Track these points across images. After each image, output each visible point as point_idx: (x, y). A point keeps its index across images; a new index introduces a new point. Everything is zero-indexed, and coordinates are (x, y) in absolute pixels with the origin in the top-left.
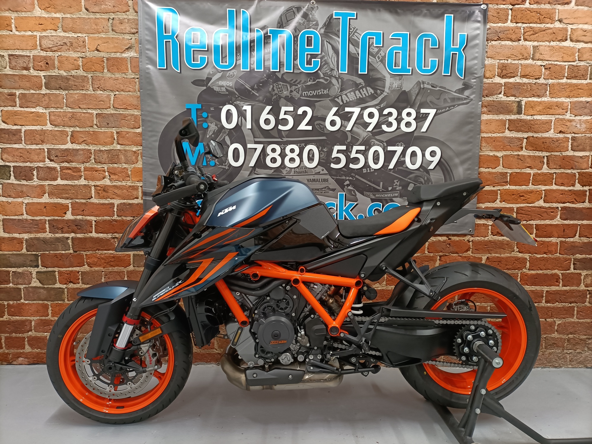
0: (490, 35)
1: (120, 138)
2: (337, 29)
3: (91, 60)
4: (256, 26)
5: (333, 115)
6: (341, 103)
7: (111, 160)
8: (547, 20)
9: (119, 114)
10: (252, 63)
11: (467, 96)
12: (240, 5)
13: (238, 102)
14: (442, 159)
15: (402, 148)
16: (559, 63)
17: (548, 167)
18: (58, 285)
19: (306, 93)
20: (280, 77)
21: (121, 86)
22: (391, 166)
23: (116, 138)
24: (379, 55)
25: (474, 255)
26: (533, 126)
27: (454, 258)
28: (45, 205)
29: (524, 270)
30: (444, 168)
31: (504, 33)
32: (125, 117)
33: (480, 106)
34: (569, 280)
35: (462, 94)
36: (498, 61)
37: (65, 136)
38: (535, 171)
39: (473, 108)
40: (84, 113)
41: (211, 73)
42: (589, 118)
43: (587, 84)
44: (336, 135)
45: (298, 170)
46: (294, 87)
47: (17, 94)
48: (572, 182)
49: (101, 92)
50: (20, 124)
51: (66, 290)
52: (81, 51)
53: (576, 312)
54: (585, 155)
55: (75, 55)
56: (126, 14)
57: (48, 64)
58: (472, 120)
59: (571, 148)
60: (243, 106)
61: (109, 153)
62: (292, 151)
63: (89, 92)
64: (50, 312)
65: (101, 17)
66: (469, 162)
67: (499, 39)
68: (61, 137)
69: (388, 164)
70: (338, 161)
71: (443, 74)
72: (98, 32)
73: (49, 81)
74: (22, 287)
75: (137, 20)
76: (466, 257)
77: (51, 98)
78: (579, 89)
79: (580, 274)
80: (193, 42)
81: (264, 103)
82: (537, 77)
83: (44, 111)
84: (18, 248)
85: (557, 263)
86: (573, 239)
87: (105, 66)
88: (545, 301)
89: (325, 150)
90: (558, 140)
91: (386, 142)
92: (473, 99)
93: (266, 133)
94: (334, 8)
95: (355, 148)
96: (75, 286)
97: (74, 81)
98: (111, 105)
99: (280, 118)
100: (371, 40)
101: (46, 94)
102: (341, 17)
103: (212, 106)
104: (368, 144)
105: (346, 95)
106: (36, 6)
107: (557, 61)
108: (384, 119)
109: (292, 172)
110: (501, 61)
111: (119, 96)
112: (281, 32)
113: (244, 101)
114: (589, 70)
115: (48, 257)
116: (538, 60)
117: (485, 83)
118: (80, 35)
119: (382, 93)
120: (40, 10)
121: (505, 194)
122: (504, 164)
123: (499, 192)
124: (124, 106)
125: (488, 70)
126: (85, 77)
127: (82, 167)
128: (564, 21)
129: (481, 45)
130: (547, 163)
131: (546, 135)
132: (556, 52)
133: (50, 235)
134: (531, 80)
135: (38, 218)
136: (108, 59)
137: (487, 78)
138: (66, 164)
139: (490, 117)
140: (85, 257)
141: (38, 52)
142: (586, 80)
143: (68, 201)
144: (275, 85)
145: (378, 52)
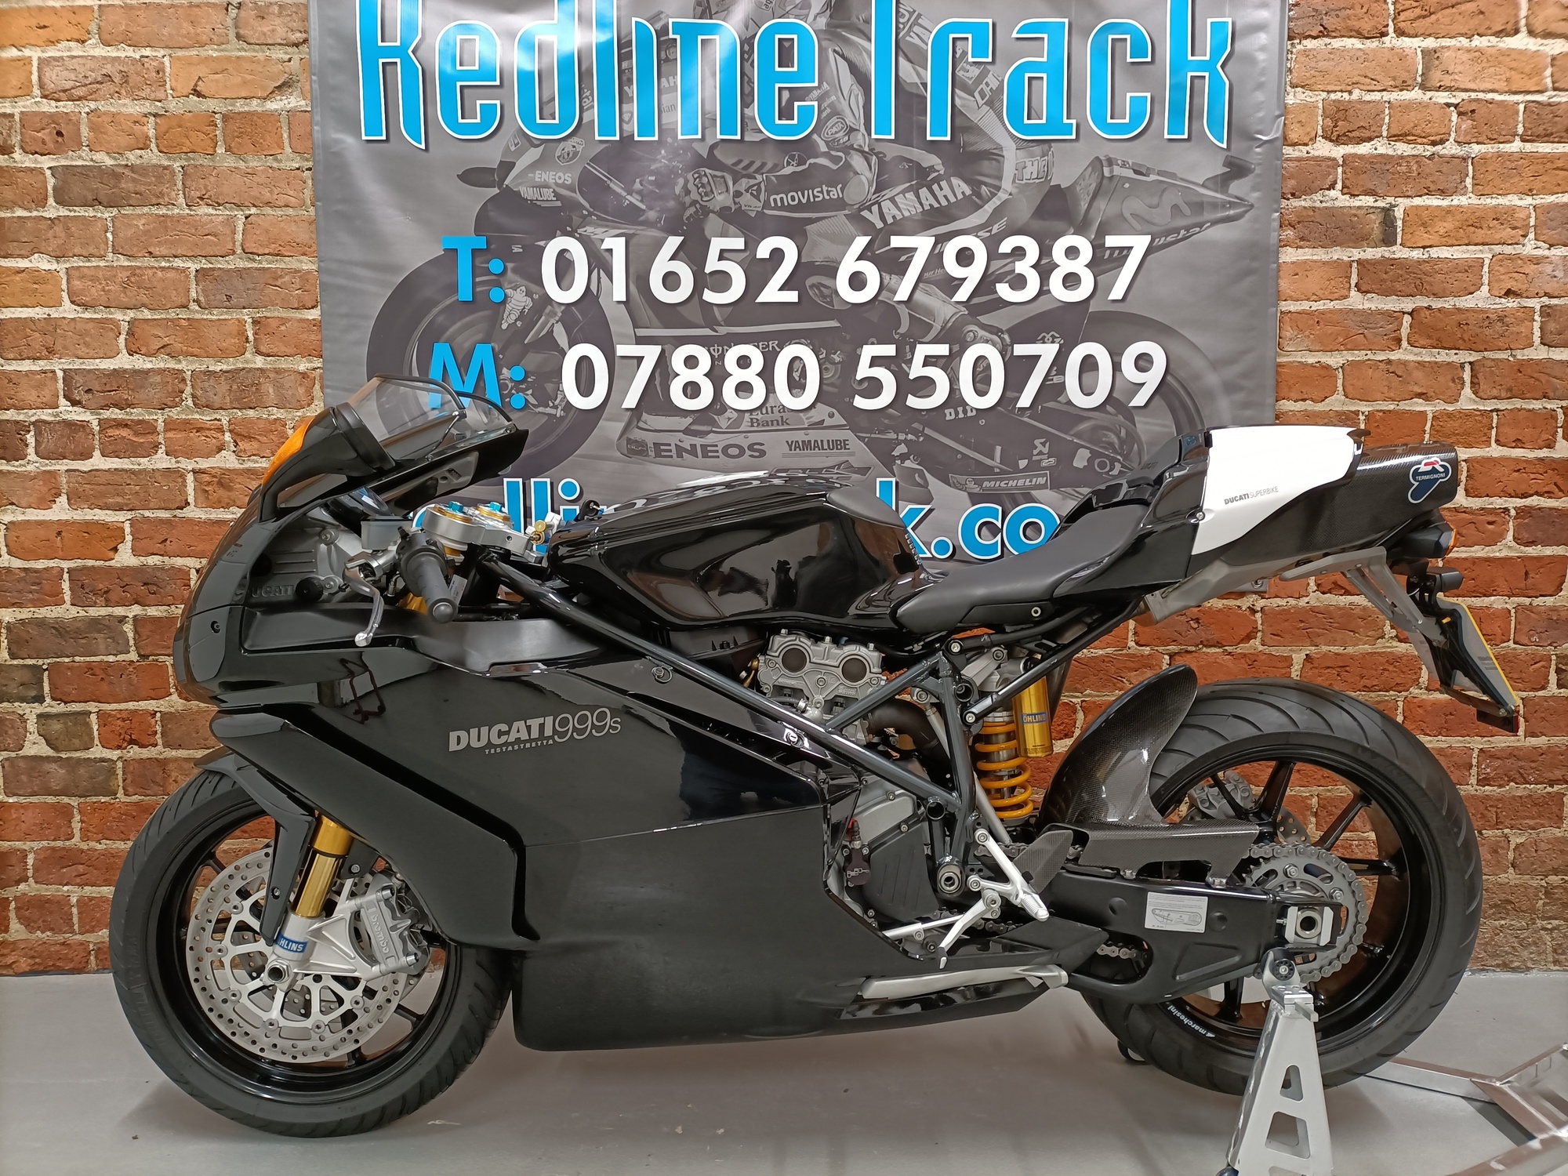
0: (1299, 23)
1: (262, 336)
2: (862, 16)
3: (179, 121)
5: (859, 258)
6: (879, 225)
7: (239, 400)
9: (260, 269)
10: (626, 117)
11: (1237, 198)
13: (589, 229)
14: (1169, 378)
15: (1055, 347)
16: (1497, 97)
17: (1475, 393)
18: (97, 752)
19: (778, 197)
20: (705, 153)
21: (265, 192)
22: (1025, 401)
23: (251, 338)
24: (983, 86)
25: (1267, 650)
26: (1428, 279)
27: (1211, 660)
28: (60, 528)
29: (1414, 691)
30: (1177, 404)
31: (1338, 16)
32: (276, 279)
33: (1276, 224)
34: (1545, 716)
35: (1225, 191)
36: (1324, 95)
37: (111, 335)
38: (1441, 406)
39: (1257, 230)
40: (163, 269)
41: (513, 148)
44: (866, 315)
46: (744, 183)
48: (1545, 436)
49: (210, 210)
51: (120, 764)
52: (153, 96)
55: (133, 108)
57: (61, 134)
58: (1256, 265)
59: (1542, 338)
60: (603, 241)
61: (233, 378)
62: (744, 362)
63: (176, 211)
64: (76, 826)
65: (204, 1)
66: (1249, 385)
67: (1325, 33)
68: (100, 336)
69: (1017, 395)
70: (873, 388)
71: (1166, 136)
72: (198, 42)
73: (65, 182)
75: (306, 7)
76: (1245, 655)
77: (73, 229)
78: (1558, 168)
80: (461, 64)
81: (662, 229)
82: (1438, 138)
83: (54, 266)
85: (1508, 669)
86: (1552, 599)
87: (220, 138)
88: (1478, 781)
89: (837, 358)
90: (1501, 316)
91: (1010, 331)
92: (1256, 206)
93: (669, 314)
95: (922, 351)
96: (145, 753)
97: (134, 180)
98: (238, 244)
99: (708, 270)
100: (958, 43)
101: (58, 218)
103: (514, 242)
104: (958, 342)
105: (892, 200)
107: (1492, 91)
108: (1002, 268)
109: (744, 423)
110: (1333, 96)
111: (259, 220)
113: (607, 226)
115: (68, 672)
116: (1439, 88)
117: (1287, 159)
118: (147, 52)
119: (994, 195)
122: (1349, 389)
124: (272, 248)
125: (1295, 121)
126: (165, 168)
127: (159, 418)
129: (1273, 51)
130: (1472, 382)
131: (1467, 302)
132: (1488, 65)
133: (74, 612)
134: (1419, 146)
135: (40, 564)
136: (226, 118)
137: (1294, 145)
138: (114, 414)
139: (1306, 254)
140: (170, 673)
141: (33, 103)
143: (121, 516)
144: (690, 176)
145: (980, 79)
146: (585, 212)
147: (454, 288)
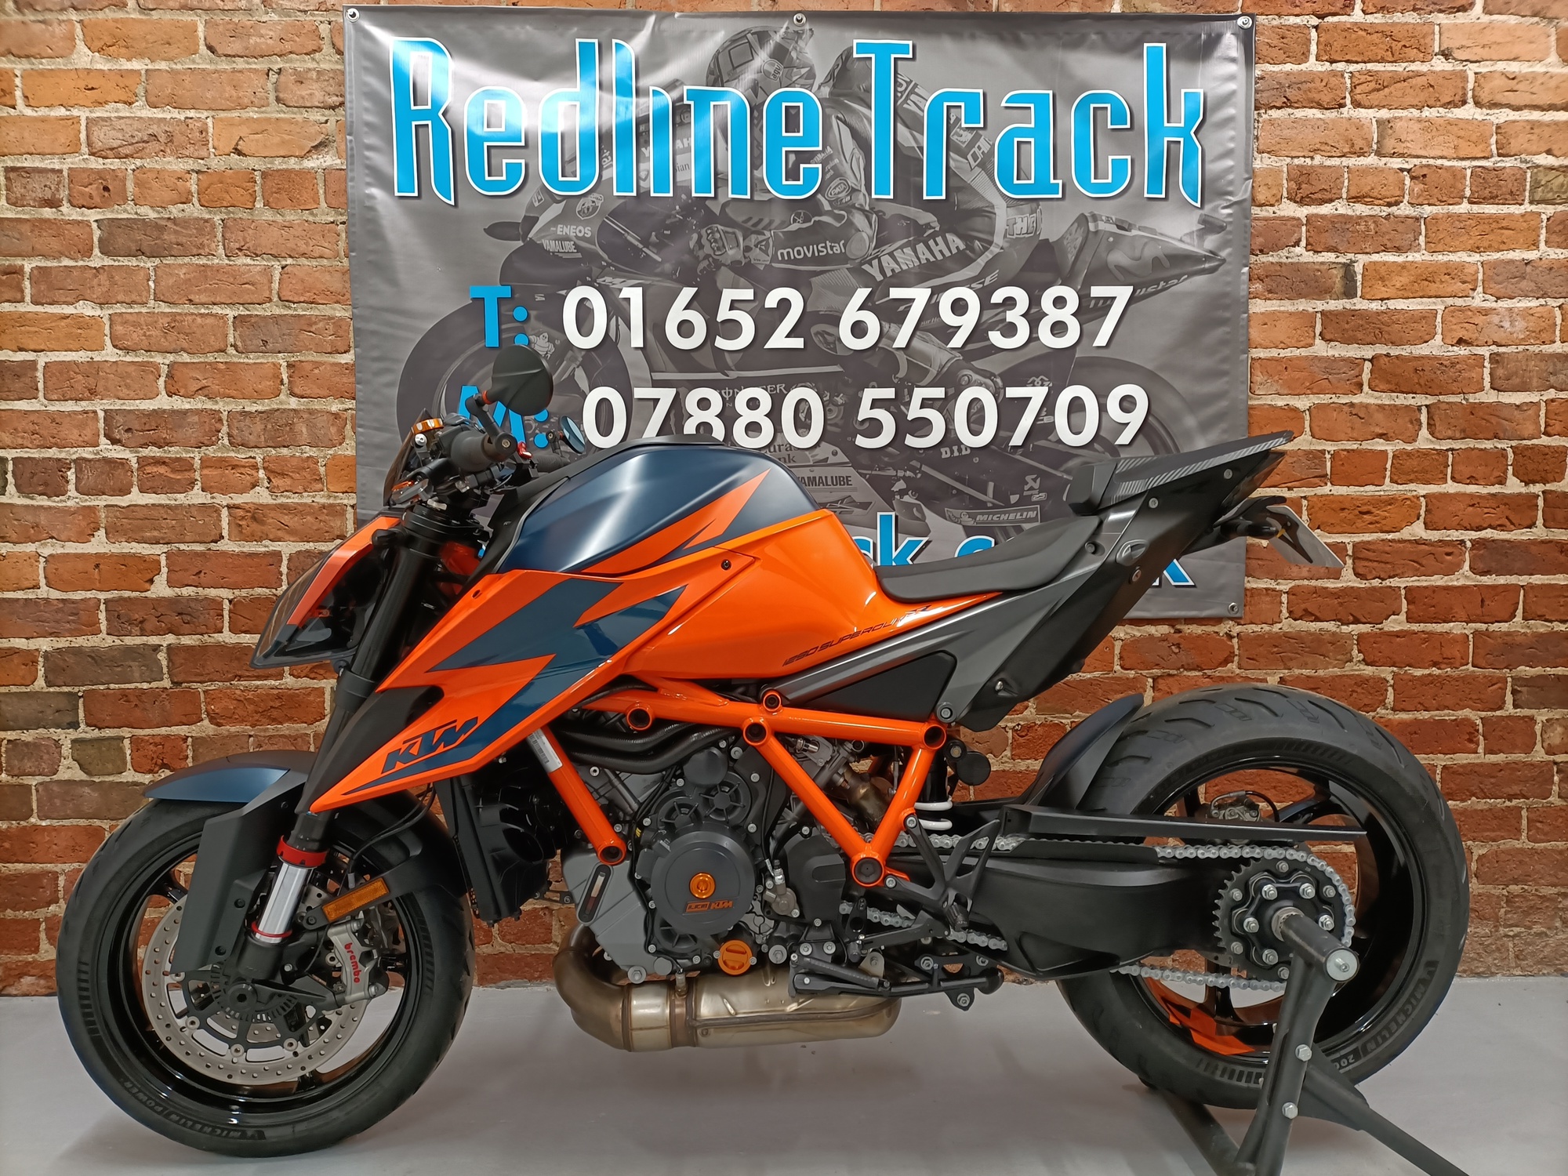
0: (1265, 94)
1: (296, 378)
2: (863, 86)
3: (220, 177)
4: (651, 81)
5: (859, 309)
6: (879, 278)
7: (273, 438)
8: (1412, 53)
9: (295, 316)
10: (643, 174)
11: (1211, 252)
12: (608, 30)
13: (608, 279)
14: (1151, 419)
15: (1045, 390)
16: (1446, 163)
17: (1432, 434)
18: (129, 776)
19: (785, 252)
20: (717, 211)
21: (301, 243)
22: (1018, 439)
23: (286, 381)
24: (975, 149)
25: (1244, 673)
26: (1386, 329)
27: (1193, 682)
28: (98, 560)
29: (1381, 711)
30: (1158, 442)
31: (1299, 89)
32: (310, 325)
33: (1245, 278)
34: (1503, 735)
35: (1198, 246)
36: (1288, 160)
37: (151, 377)
38: (1399, 445)
39: (1228, 283)
40: (202, 315)
41: (536, 204)
42: (1534, 303)
43: (1522, 216)
44: (868, 361)
46: (754, 238)
47: (27, 269)
48: (1496, 474)
49: (248, 261)
50: (32, 347)
52: (196, 154)
53: (1524, 822)
54: (1528, 400)
55: (177, 165)
56: (313, 59)
57: (107, 190)
58: (1227, 314)
59: (1491, 383)
60: (621, 290)
61: (268, 419)
62: (753, 404)
63: (216, 261)
65: (247, 66)
66: (1223, 425)
67: (1288, 104)
68: (140, 379)
69: (1009, 434)
70: (874, 428)
71: (1146, 195)
72: (239, 104)
73: (110, 234)
74: (33, 781)
75: (343, 73)
76: (1222, 678)
77: (117, 278)
78: (1503, 228)
79: (1532, 719)
80: (488, 126)
81: (677, 281)
82: (1393, 200)
83: (98, 312)
84: (23, 678)
85: (1467, 691)
86: (1507, 625)
87: (259, 193)
89: (840, 400)
90: (1454, 363)
91: (1001, 375)
92: (1228, 260)
93: (683, 360)
94: (856, 33)
97: (176, 232)
98: (275, 292)
99: (720, 319)
100: (952, 110)
101: (102, 267)
102: (873, 56)
103: (537, 291)
104: (953, 383)
106: (77, 41)
107: (1442, 158)
108: (994, 317)
110: (1296, 161)
111: (295, 270)
112: (716, 96)
113: (625, 277)
114: (1529, 180)
115: (103, 698)
116: (1393, 155)
117: (1255, 219)
118: (192, 113)
119: (986, 249)
120: (90, 53)
121: (1320, 509)
122: (1316, 429)
123: (1305, 502)
124: (307, 296)
126: (206, 221)
127: (196, 456)
128: (1457, 54)
129: (1241, 120)
130: (1428, 424)
131: (1422, 350)
132: (1437, 133)
133: (110, 641)
134: (1375, 207)
135: (78, 596)
136: (264, 175)
137: (1261, 205)
138: (153, 452)
139: (1273, 305)
140: (202, 699)
141: (81, 160)
142: (1521, 204)
143: (158, 550)
144: (703, 231)
145: (972, 143)
146: (604, 263)
147: (482, 334)
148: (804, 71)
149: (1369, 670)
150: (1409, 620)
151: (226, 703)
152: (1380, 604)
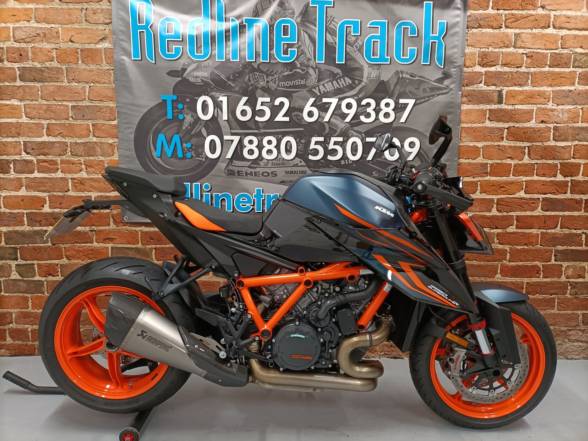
0: (471, 23)
1: (95, 130)
2: (313, 18)
3: (65, 51)
4: (231, 15)
5: (311, 106)
6: (319, 94)
7: (87, 153)
8: (530, 7)
9: (95, 106)
10: (227, 53)
11: (447, 86)
13: (214, 93)
14: (421, 150)
16: (541, 51)
17: (529, 157)
18: (37, 278)
19: (282, 83)
20: (256, 67)
21: (97, 78)
22: (370, 157)
23: (92, 131)
24: (357, 44)
26: (514, 116)
28: (23, 198)
29: (504, 262)
30: (423, 160)
31: (484, 20)
32: (101, 109)
33: (460, 96)
34: (549, 271)
35: (442, 84)
36: (479, 49)
37: (41, 128)
38: (516, 162)
39: (453, 98)
40: (59, 105)
41: (186, 63)
42: (572, 107)
43: (569, 72)
44: (314, 126)
45: (275, 162)
46: (270, 78)
48: (553, 173)
49: (76, 84)
51: (45, 282)
52: (55, 42)
53: (556, 304)
54: (567, 145)
55: (48, 46)
56: (99, 4)
57: (21, 55)
58: (452, 110)
59: (553, 138)
60: (219, 97)
61: (85, 145)
62: (270, 142)
63: (64, 84)
64: (30, 304)
65: (74, 7)
66: (449, 153)
67: (480, 26)
68: (37, 129)
69: (367, 156)
70: (316, 152)
71: (422, 63)
72: (71, 22)
73: (23, 73)
74: (2, 280)
75: (111, 10)
77: (26, 90)
78: (561, 77)
79: (561, 265)
80: (168, 32)
81: (240, 94)
82: (519, 65)
83: (19, 103)
85: (537, 255)
86: (554, 230)
87: (80, 58)
89: (303, 141)
90: (539, 130)
91: (364, 133)
92: (453, 89)
93: (243, 125)
96: (54, 279)
97: (48, 73)
98: (87, 96)
99: (257, 109)
100: (348, 28)
101: (21, 86)
102: (317, 6)
103: (187, 97)
104: (346, 136)
105: (323, 85)
107: (539, 49)
108: (362, 110)
109: (270, 164)
110: (482, 50)
111: (94, 88)
112: (256, 21)
113: (220, 92)
114: (573, 58)
115: (26, 250)
116: (520, 48)
117: (465, 72)
118: (53, 25)
119: (360, 84)
120: (13, 1)
121: (485, 185)
122: (485, 155)
123: (479, 183)
124: (99, 98)
125: (468, 59)
126: (60, 68)
127: (59, 159)
128: (547, 7)
129: (461, 32)
130: (528, 153)
131: (527, 125)
132: (538, 39)
133: (28, 228)
134: (512, 68)
135: (16, 211)
136: (82, 50)
137: (467, 67)
138: (42, 157)
139: (471, 107)
140: (63, 250)
141: (11, 44)
142: (569, 68)
143: (45, 194)
144: (251, 75)
145: (355, 41)
146: (212, 87)
147: (165, 114)
148: (290, 11)
149: (501, 247)
150: (517, 228)
151: (72, 252)
152: (505, 222)
